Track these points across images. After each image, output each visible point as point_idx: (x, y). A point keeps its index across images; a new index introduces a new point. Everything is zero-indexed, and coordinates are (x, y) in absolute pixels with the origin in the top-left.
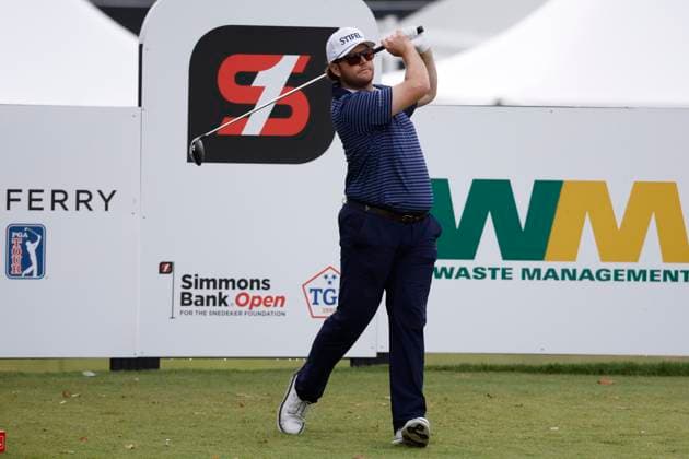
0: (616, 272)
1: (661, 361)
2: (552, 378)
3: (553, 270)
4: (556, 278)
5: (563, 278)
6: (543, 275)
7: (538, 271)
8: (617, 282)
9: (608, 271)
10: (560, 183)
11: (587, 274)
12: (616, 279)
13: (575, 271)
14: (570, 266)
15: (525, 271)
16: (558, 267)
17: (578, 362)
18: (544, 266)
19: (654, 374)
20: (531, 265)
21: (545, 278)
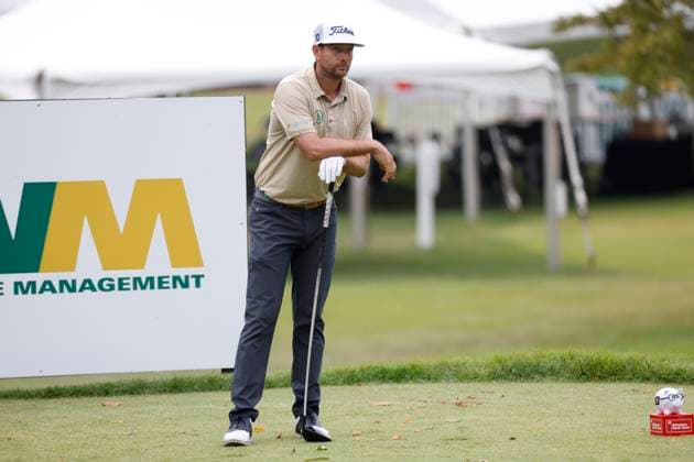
0: (120, 280)
1: (170, 377)
2: (51, 403)
3: (49, 283)
4: (54, 291)
5: (62, 291)
6: (38, 288)
7: (32, 284)
8: (123, 292)
9: (110, 280)
11: (88, 285)
12: (121, 288)
13: (74, 282)
14: (68, 277)
15: (18, 285)
16: (55, 278)
17: (80, 383)
18: (39, 278)
19: (165, 391)
20: (25, 278)
21: (41, 292)
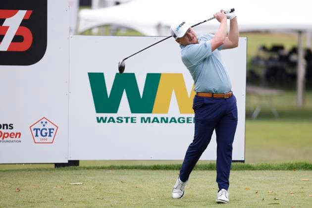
0: (188, 118)
1: (208, 163)
2: (155, 172)
3: (156, 118)
4: (158, 122)
5: (162, 122)
6: (151, 120)
7: (149, 118)
8: (189, 124)
9: (183, 118)
10: (160, 75)
11: (173, 120)
12: (188, 122)
13: (167, 118)
14: (165, 116)
15: (142, 118)
16: (159, 116)
17: (168, 164)
18: (152, 116)
19: (206, 169)
20: (146, 116)
21: (153, 122)
